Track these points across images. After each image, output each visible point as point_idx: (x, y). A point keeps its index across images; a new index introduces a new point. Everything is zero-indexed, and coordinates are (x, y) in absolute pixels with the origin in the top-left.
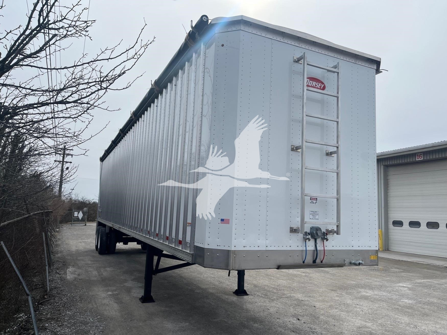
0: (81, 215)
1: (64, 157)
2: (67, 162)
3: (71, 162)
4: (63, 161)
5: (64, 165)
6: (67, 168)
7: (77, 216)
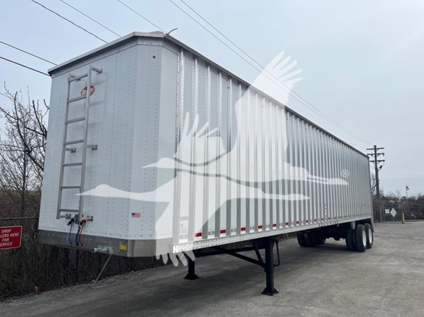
0: (394, 213)
1: (376, 157)
2: (380, 161)
3: (384, 161)
4: (376, 161)
5: (378, 164)
6: (381, 167)
7: (389, 213)
